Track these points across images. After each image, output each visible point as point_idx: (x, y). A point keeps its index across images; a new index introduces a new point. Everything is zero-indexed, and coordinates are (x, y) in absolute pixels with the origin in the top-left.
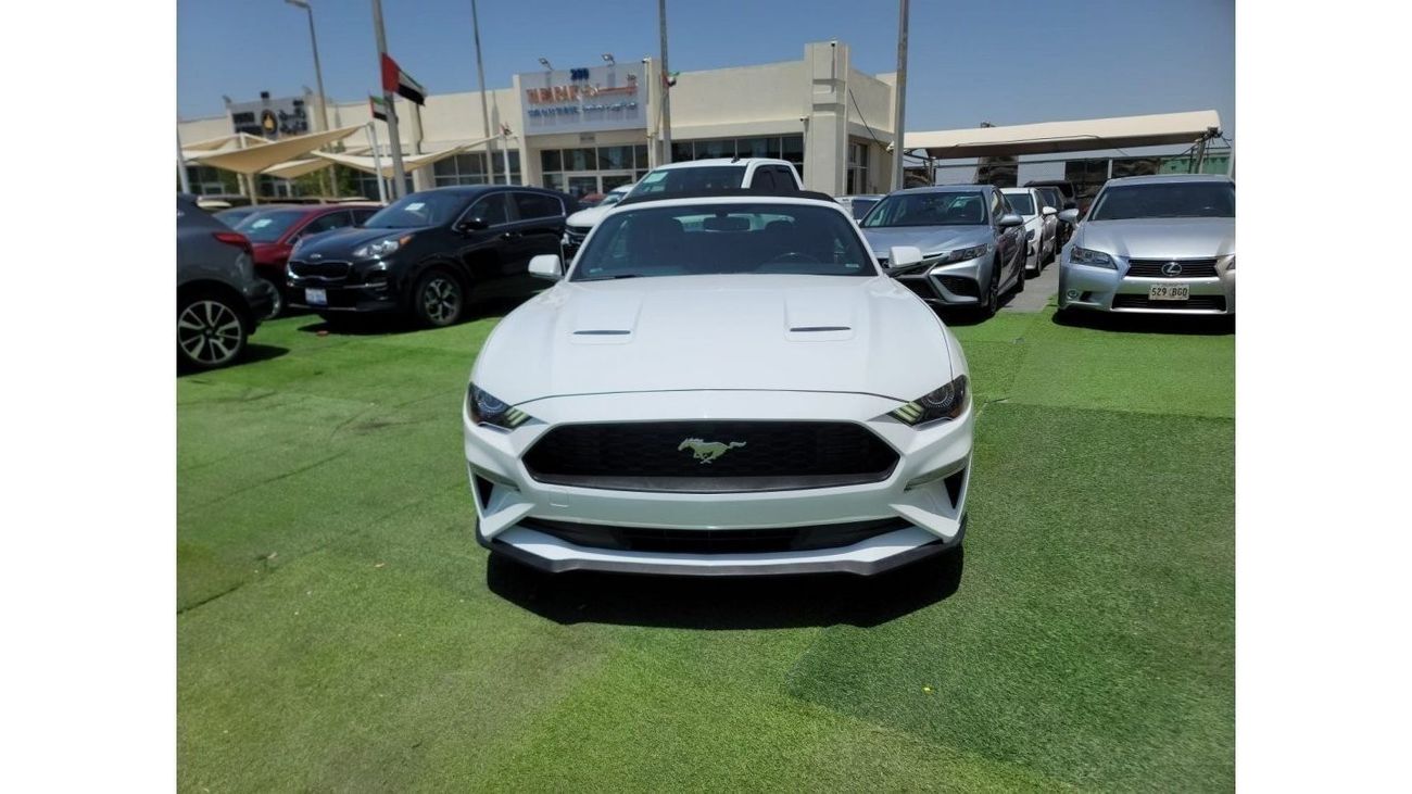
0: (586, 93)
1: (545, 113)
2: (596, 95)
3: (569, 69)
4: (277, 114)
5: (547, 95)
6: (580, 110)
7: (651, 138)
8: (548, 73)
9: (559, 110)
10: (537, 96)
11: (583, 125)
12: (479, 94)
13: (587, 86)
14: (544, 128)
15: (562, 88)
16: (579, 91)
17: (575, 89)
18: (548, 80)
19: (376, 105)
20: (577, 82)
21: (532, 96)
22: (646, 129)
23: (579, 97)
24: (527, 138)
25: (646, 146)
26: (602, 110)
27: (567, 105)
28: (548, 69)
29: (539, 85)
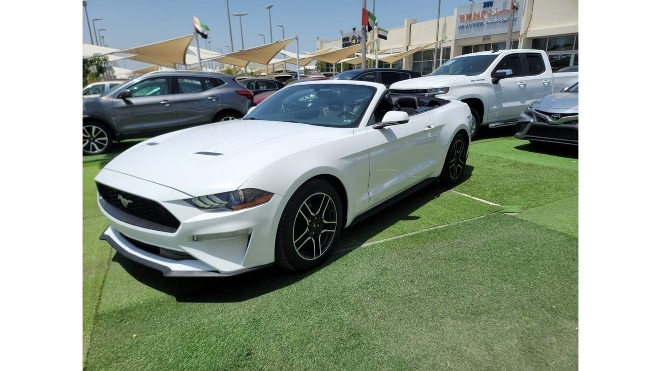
0: (490, 15)
1: (467, 27)
2: (495, 15)
3: (483, 2)
4: (357, 37)
5: (470, 16)
6: (485, 24)
7: (522, 36)
8: (472, 5)
9: (474, 24)
10: (464, 19)
11: (486, 31)
12: (437, 20)
13: (491, 10)
14: (465, 34)
15: (477, 13)
16: (486, 13)
17: (484, 13)
18: (471, 9)
19: (379, 31)
20: (486, 9)
21: (462, 18)
22: (519, 32)
23: (486, 17)
24: (456, 40)
25: (518, 41)
26: (496, 22)
27: (478, 22)
28: (472, 3)
29: (467, 12)
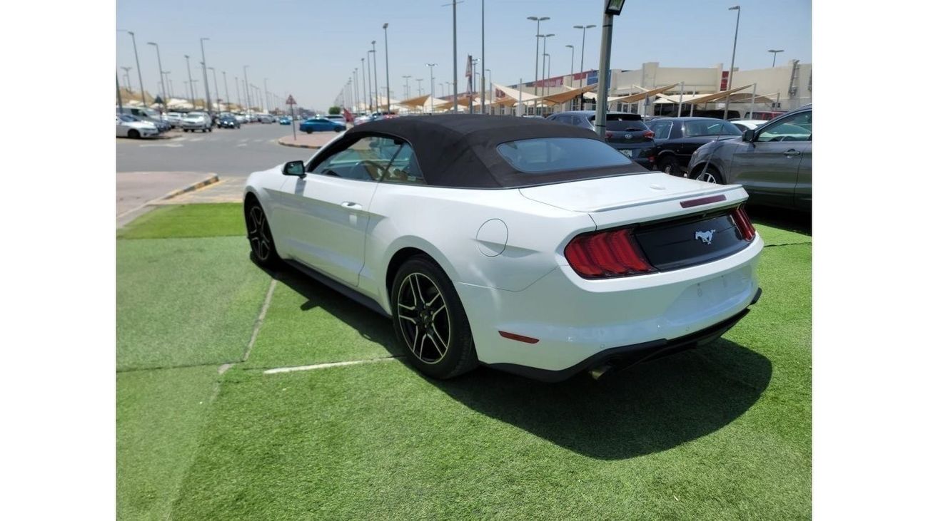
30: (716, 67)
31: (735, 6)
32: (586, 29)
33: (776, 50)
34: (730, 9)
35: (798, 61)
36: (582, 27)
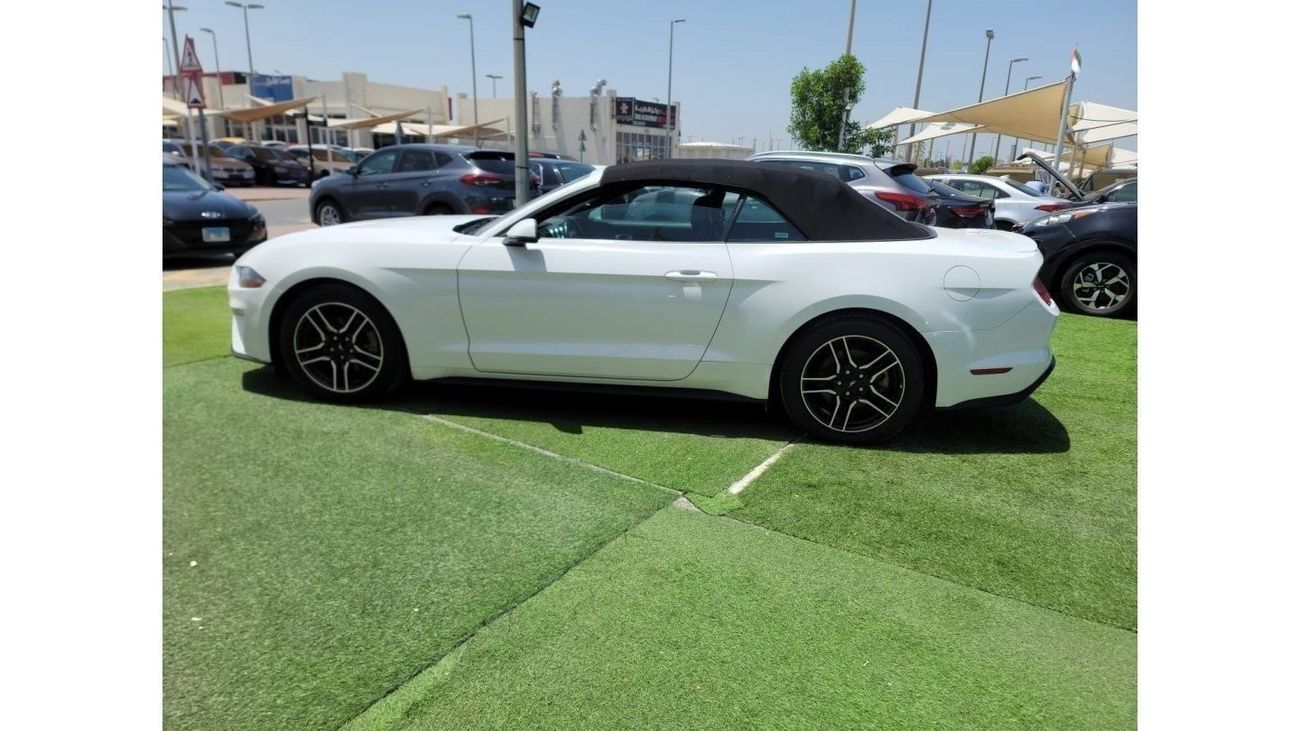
30: (439, 90)
31: (465, 14)
32: (249, 11)
33: (495, 75)
34: (460, 17)
35: (536, 93)
36: (239, 5)
